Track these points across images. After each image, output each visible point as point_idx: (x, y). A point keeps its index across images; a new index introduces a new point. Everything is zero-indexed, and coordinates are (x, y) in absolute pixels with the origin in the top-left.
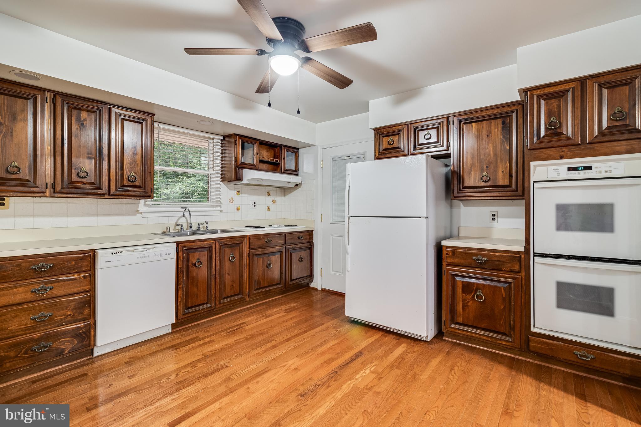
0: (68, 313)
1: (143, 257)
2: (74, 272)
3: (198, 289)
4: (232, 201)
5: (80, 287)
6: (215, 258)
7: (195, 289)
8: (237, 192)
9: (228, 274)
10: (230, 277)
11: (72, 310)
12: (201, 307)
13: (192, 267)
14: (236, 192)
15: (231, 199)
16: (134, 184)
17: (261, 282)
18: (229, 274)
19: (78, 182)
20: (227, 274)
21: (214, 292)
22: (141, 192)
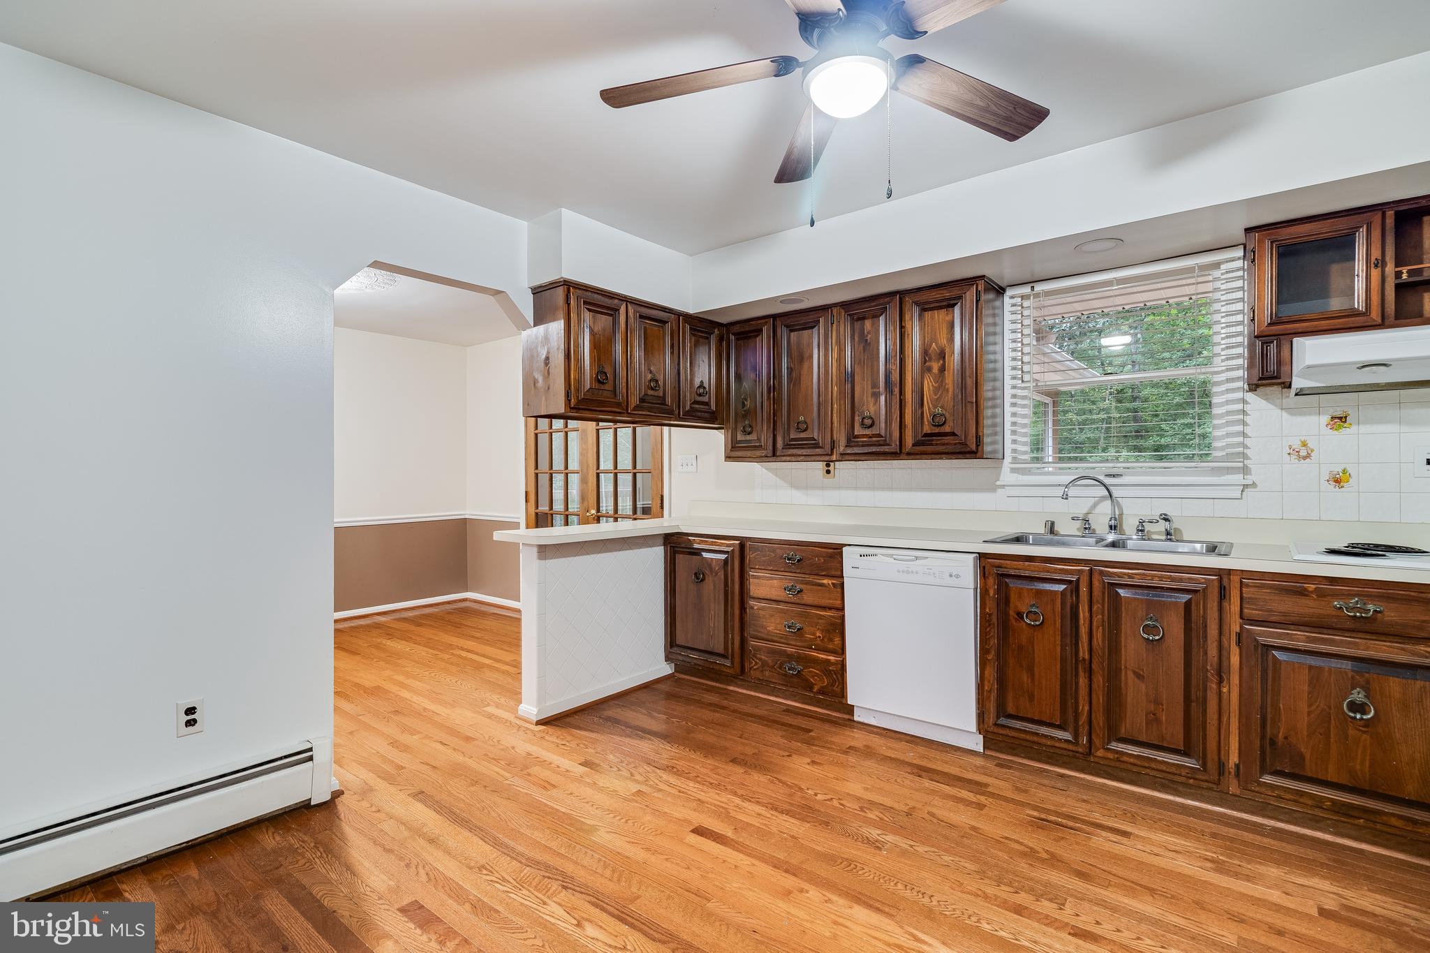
0: (818, 634)
1: (908, 572)
2: (823, 573)
3: (1033, 680)
4: (1303, 453)
5: (830, 599)
6: (1087, 614)
7: (1025, 677)
8: (1333, 418)
9: (1135, 673)
10: (1143, 686)
11: (822, 631)
12: (1044, 730)
13: (1016, 620)
14: (1325, 419)
15: (1297, 445)
16: (942, 430)
17: (1303, 758)
18: (1139, 676)
19: (863, 436)
20: (1131, 675)
21: (1087, 708)
22: (955, 444)
